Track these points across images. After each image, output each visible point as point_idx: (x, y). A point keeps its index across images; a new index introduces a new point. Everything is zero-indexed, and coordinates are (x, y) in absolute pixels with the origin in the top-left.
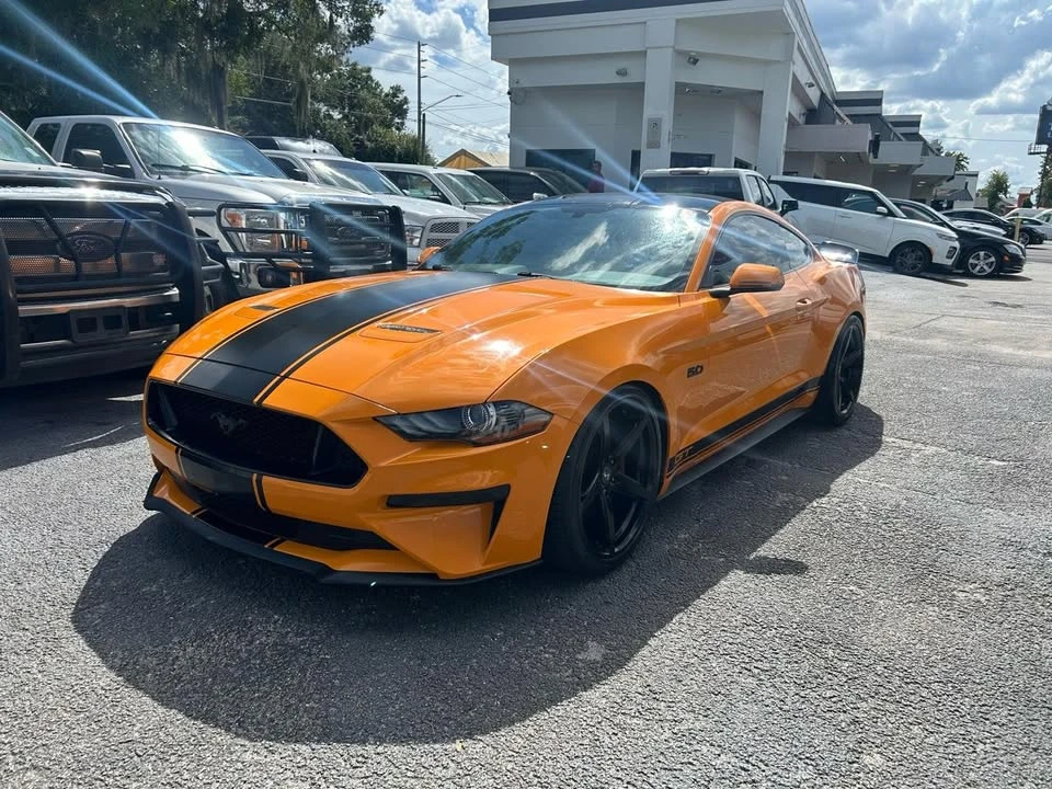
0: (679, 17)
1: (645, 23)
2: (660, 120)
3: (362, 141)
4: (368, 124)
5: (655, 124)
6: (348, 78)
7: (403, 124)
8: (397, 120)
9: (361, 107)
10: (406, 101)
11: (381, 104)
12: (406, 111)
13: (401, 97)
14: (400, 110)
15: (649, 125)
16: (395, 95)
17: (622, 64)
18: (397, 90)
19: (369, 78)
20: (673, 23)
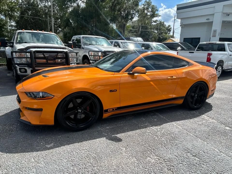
0: (224, 5)
1: (215, 7)
2: (216, 30)
3: (160, 37)
4: (162, 33)
5: (215, 31)
6: (159, 24)
7: (170, 33)
8: (169, 32)
9: (161, 30)
10: (171, 28)
11: (165, 29)
12: (171, 30)
13: (170, 27)
14: (169, 30)
15: (213, 31)
16: (169, 27)
17: (208, 17)
18: (169, 26)
19: (164, 24)
20: (223, 6)
